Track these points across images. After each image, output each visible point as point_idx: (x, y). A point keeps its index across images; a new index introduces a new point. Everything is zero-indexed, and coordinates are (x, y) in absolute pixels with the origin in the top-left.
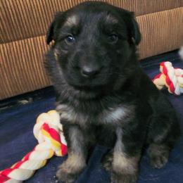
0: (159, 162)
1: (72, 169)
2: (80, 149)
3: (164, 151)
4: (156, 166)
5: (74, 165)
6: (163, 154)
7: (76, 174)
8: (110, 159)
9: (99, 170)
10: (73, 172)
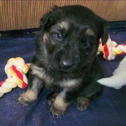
0: (82, 107)
1: (28, 99)
2: (36, 90)
3: (87, 103)
4: (79, 109)
5: (30, 97)
6: (86, 104)
7: (30, 102)
8: (53, 100)
9: (44, 103)
10: (29, 101)
